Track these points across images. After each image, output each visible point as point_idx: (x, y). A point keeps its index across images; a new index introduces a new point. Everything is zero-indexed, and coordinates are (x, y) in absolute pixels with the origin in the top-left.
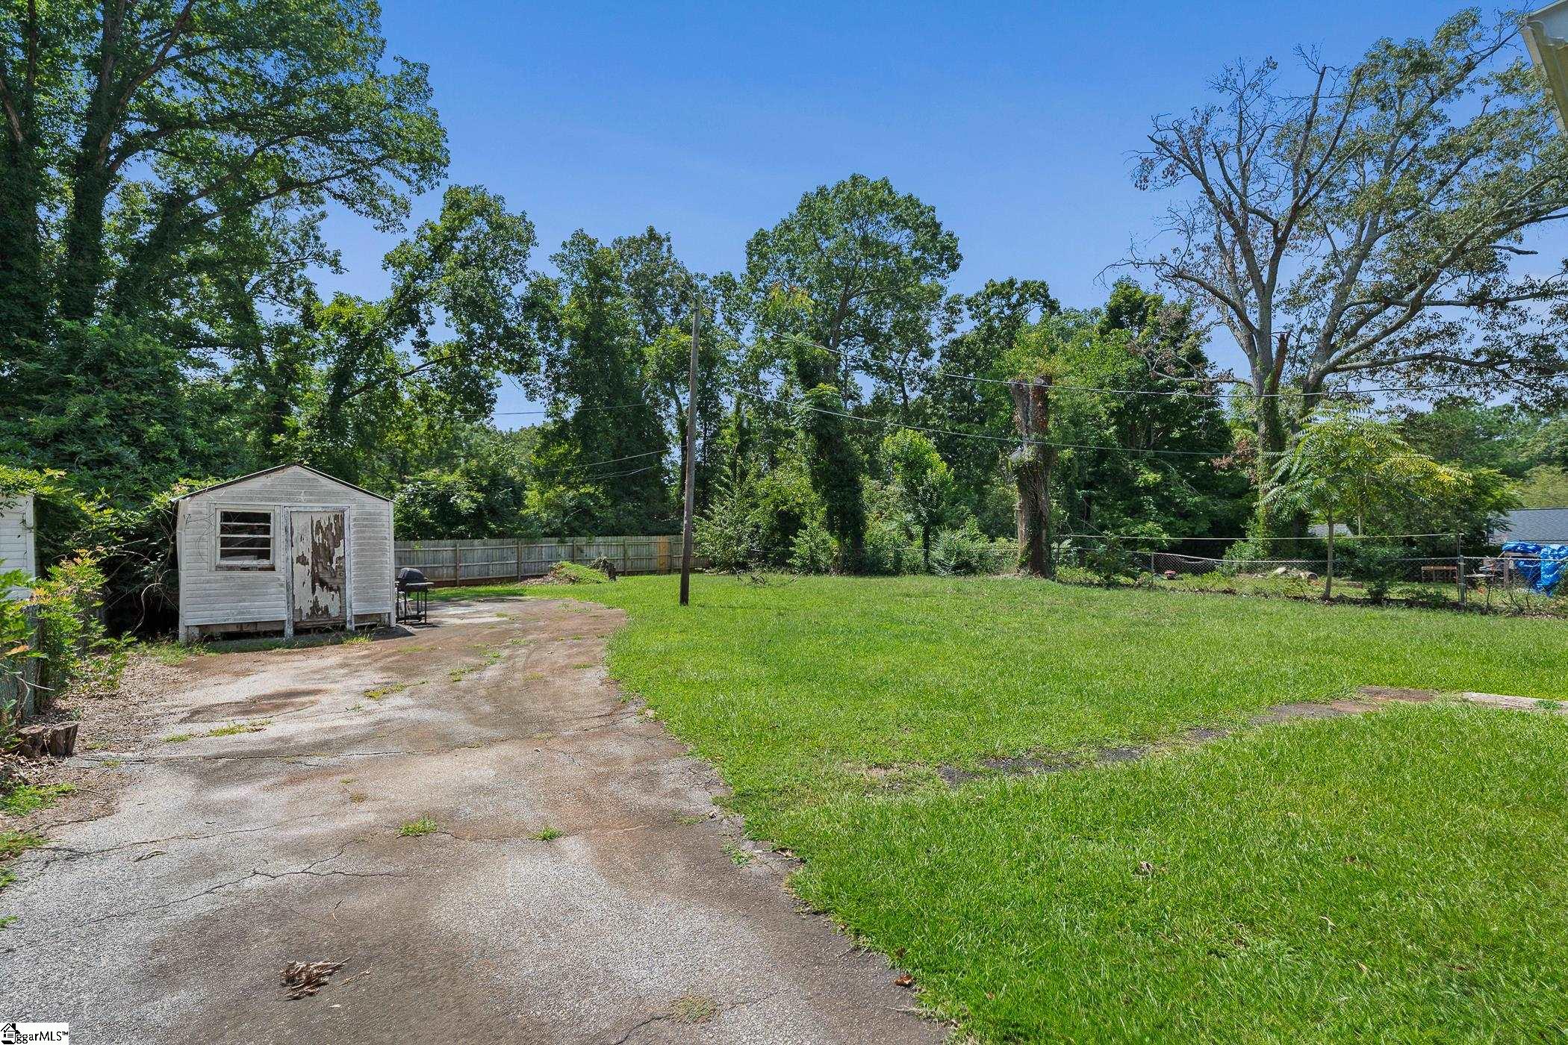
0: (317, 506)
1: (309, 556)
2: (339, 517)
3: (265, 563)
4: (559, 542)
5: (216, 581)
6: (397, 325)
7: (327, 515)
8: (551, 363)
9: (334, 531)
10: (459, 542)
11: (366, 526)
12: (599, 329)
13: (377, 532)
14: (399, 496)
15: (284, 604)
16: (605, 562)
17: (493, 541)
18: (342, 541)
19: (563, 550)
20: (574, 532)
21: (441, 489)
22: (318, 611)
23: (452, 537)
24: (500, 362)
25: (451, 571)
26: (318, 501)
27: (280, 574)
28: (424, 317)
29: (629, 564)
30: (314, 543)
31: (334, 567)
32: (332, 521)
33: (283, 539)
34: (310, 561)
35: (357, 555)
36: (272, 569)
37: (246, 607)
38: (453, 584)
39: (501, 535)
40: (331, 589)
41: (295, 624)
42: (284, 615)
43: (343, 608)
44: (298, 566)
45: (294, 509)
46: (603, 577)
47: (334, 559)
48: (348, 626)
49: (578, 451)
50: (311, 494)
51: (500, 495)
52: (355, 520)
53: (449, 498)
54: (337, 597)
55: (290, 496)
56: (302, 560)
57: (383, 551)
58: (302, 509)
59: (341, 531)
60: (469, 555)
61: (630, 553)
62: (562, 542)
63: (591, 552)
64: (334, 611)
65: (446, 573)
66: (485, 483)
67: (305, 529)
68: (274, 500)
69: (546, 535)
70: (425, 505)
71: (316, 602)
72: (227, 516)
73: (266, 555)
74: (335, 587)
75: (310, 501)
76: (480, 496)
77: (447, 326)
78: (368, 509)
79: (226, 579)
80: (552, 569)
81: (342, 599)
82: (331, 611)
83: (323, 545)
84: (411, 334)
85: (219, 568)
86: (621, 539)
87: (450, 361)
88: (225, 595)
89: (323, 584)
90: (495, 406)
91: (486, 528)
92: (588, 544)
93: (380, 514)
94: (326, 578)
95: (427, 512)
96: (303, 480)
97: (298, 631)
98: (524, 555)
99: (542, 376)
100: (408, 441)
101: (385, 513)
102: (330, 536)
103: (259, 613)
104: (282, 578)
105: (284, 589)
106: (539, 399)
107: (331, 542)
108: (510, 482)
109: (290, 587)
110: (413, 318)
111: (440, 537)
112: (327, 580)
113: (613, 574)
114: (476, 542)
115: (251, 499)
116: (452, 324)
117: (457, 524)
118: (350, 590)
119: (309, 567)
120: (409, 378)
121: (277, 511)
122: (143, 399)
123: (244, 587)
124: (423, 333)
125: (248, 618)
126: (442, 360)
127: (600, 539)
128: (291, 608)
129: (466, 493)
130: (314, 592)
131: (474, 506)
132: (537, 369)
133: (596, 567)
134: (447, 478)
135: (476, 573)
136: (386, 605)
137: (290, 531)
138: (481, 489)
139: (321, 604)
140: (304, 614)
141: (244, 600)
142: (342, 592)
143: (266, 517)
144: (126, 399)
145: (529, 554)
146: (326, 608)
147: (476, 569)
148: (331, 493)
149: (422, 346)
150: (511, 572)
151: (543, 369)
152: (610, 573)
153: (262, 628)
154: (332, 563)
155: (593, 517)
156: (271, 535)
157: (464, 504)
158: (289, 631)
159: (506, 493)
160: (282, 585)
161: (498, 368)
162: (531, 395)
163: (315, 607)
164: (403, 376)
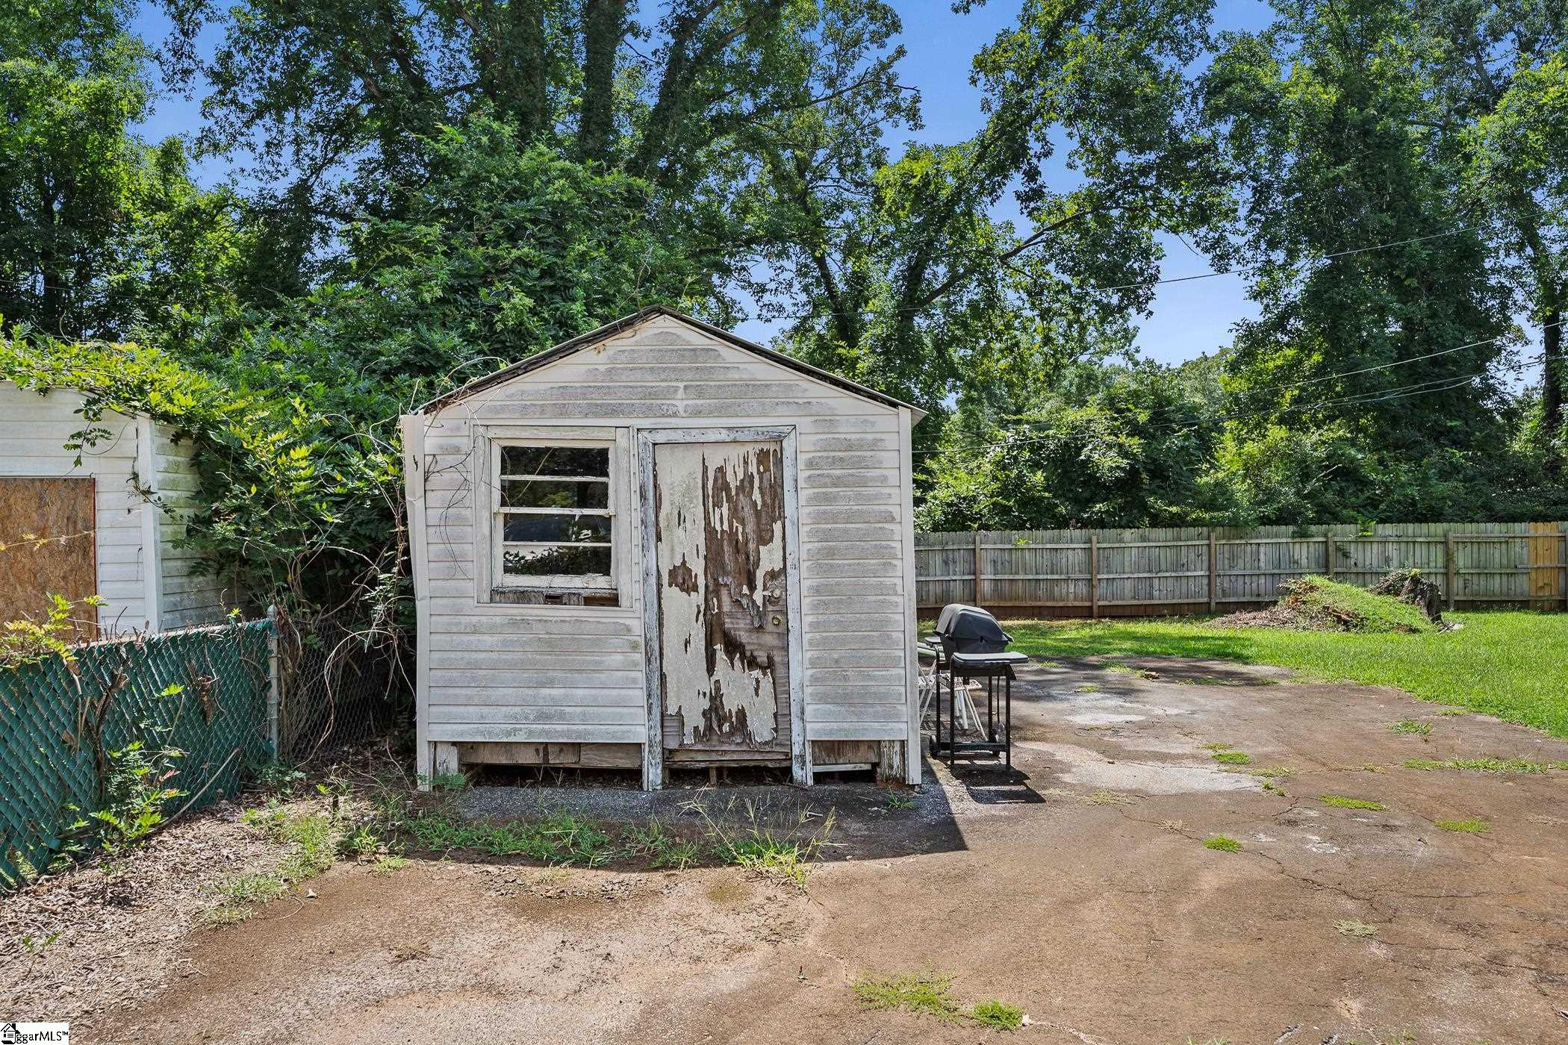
0: (715, 426)
1: (697, 567)
2: (770, 458)
3: (596, 583)
4: (1294, 535)
5: (492, 630)
6: (992, 172)
7: (742, 450)
8: (1262, 193)
9: (756, 496)
10: (1096, 534)
11: (837, 482)
12: (1362, 101)
13: (869, 499)
14: (995, 452)
15: (639, 696)
16: (1415, 580)
17: (1160, 533)
18: (777, 527)
19: (1303, 552)
20: (1327, 515)
21: (1063, 435)
22: (721, 720)
23: (1085, 524)
24: (1162, 213)
25: (1082, 589)
26: (720, 411)
27: (632, 617)
28: (1035, 147)
29: (1457, 584)
30: (709, 530)
31: (759, 602)
32: (753, 469)
33: (637, 517)
34: (701, 582)
35: (819, 569)
36: (612, 600)
37: (555, 702)
38: (1085, 613)
39: (1177, 522)
40: (752, 663)
41: (668, 754)
42: (639, 730)
43: (782, 718)
44: (673, 595)
45: (660, 437)
46: (1417, 616)
47: (760, 575)
48: (797, 772)
49: (1317, 357)
50: (700, 393)
51: (1175, 441)
52: (811, 464)
53: (1079, 450)
54: (766, 683)
55: (651, 401)
56: (682, 578)
57: (886, 557)
58: (677, 436)
59: (774, 492)
60: (1116, 559)
61: (1462, 559)
62: (1303, 535)
63: (1368, 556)
64: (761, 727)
65: (1073, 593)
66: (1143, 417)
67: (688, 491)
68: (613, 411)
69: (1265, 521)
70: (1035, 466)
71: (716, 698)
72: (515, 458)
73: (600, 562)
74: (762, 658)
75: (697, 413)
76: (1135, 444)
77: (1070, 166)
78: (847, 431)
79: (514, 623)
80: (1287, 591)
81: (781, 691)
82: (753, 724)
83: (732, 534)
84: (1016, 182)
85: (498, 594)
86: (1437, 529)
87: (1077, 220)
88: (511, 666)
89: (733, 647)
90: (1157, 288)
91: (1144, 508)
92: (1362, 541)
93: (874, 446)
94: (740, 628)
95: (1039, 477)
96: (681, 353)
97: (678, 775)
98: (1222, 565)
99: (1241, 225)
100: (1012, 369)
101: (891, 441)
102: (748, 513)
103: (584, 719)
104: (637, 627)
105: (639, 657)
106: (1234, 266)
107: (750, 527)
108: (1190, 415)
109: (654, 654)
110: (1017, 154)
111: (1062, 523)
112: (744, 637)
113: (1435, 607)
114: (1128, 534)
115: (563, 411)
116: (1078, 162)
117: (1092, 500)
118: (799, 670)
119: (699, 598)
120: (1016, 262)
121: (622, 439)
122: (515, 253)
123: (551, 645)
124: (1032, 174)
125: (559, 732)
126: (1063, 224)
127: (1389, 529)
128: (656, 712)
129: (1108, 438)
130: (711, 669)
131: (1124, 463)
132: (1230, 214)
133: (1392, 590)
134: (1074, 415)
135: (1128, 592)
136: (891, 716)
137: (652, 495)
138: (1136, 430)
139: (730, 705)
140: (688, 729)
141: (550, 683)
142: (780, 671)
143: (596, 461)
144: (487, 257)
145: (1233, 558)
146: (742, 714)
147: (1128, 584)
148: (754, 388)
149: (1032, 197)
150: (1199, 594)
151: (1243, 212)
152: (1429, 606)
153: (592, 760)
154: (752, 588)
155: (1364, 483)
156: (610, 510)
157: (1107, 462)
158: (653, 774)
159: (1187, 437)
160: (635, 647)
161: (1159, 224)
162: (1221, 263)
163: (715, 710)
164: (1004, 259)
